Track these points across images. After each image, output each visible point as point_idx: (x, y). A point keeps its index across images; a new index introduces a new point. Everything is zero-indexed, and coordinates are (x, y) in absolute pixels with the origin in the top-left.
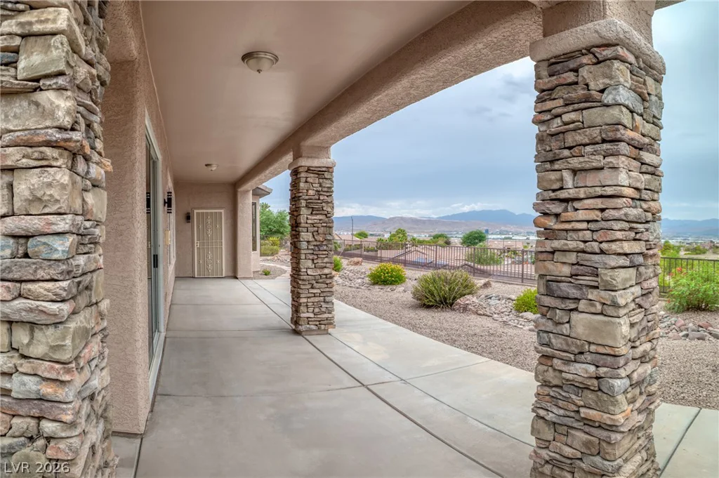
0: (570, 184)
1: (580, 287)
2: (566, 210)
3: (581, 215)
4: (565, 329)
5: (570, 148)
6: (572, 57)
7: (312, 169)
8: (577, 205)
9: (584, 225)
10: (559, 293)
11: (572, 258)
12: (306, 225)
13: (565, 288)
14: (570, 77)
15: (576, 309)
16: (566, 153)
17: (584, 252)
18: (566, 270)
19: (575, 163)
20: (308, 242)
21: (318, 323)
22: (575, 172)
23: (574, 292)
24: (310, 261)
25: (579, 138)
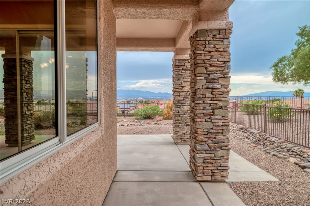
0: (183, 84)
1: (185, 101)
2: (182, 88)
3: (186, 89)
4: (182, 109)
5: (183, 77)
6: (184, 61)
7: (26, 61)
8: (184, 87)
9: (186, 91)
10: (181, 103)
11: (184, 96)
12: (25, 89)
13: (183, 102)
14: (183, 64)
15: (185, 105)
16: (182, 78)
17: (186, 95)
18: (182, 98)
19: (185, 80)
20: (25, 97)
21: (30, 138)
22: (184, 82)
23: (184, 102)
24: (26, 107)
25: (185, 76)
